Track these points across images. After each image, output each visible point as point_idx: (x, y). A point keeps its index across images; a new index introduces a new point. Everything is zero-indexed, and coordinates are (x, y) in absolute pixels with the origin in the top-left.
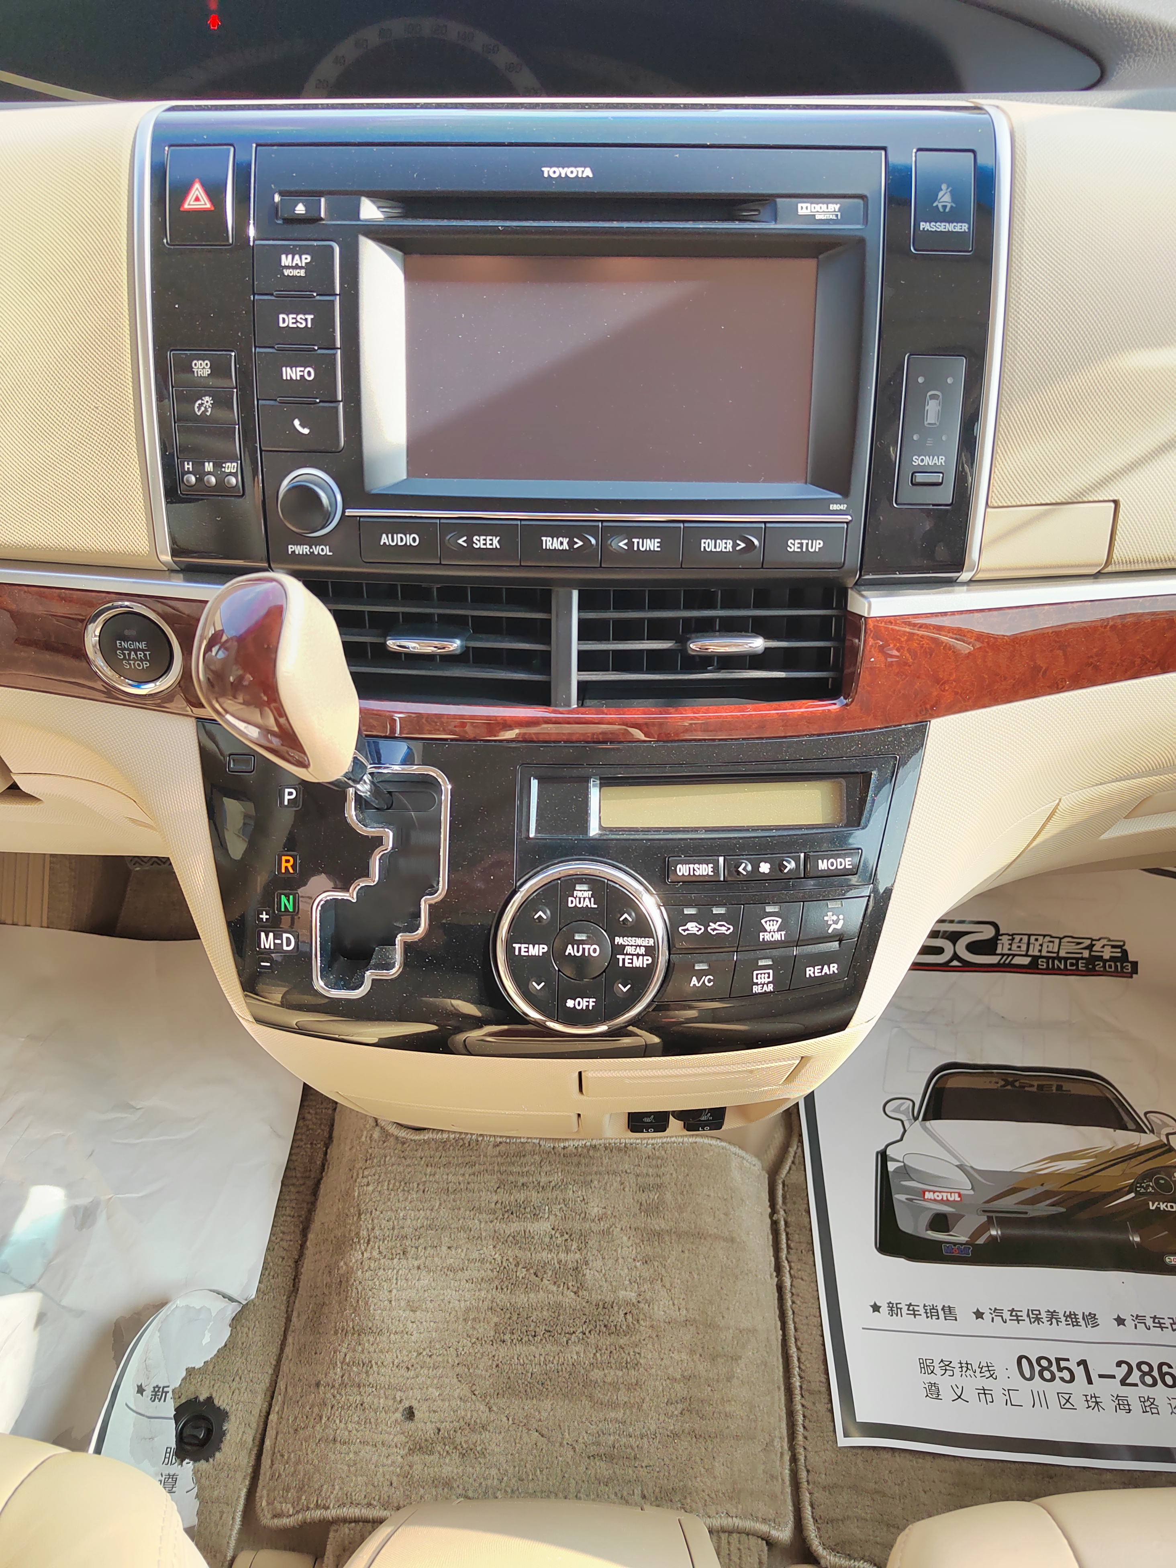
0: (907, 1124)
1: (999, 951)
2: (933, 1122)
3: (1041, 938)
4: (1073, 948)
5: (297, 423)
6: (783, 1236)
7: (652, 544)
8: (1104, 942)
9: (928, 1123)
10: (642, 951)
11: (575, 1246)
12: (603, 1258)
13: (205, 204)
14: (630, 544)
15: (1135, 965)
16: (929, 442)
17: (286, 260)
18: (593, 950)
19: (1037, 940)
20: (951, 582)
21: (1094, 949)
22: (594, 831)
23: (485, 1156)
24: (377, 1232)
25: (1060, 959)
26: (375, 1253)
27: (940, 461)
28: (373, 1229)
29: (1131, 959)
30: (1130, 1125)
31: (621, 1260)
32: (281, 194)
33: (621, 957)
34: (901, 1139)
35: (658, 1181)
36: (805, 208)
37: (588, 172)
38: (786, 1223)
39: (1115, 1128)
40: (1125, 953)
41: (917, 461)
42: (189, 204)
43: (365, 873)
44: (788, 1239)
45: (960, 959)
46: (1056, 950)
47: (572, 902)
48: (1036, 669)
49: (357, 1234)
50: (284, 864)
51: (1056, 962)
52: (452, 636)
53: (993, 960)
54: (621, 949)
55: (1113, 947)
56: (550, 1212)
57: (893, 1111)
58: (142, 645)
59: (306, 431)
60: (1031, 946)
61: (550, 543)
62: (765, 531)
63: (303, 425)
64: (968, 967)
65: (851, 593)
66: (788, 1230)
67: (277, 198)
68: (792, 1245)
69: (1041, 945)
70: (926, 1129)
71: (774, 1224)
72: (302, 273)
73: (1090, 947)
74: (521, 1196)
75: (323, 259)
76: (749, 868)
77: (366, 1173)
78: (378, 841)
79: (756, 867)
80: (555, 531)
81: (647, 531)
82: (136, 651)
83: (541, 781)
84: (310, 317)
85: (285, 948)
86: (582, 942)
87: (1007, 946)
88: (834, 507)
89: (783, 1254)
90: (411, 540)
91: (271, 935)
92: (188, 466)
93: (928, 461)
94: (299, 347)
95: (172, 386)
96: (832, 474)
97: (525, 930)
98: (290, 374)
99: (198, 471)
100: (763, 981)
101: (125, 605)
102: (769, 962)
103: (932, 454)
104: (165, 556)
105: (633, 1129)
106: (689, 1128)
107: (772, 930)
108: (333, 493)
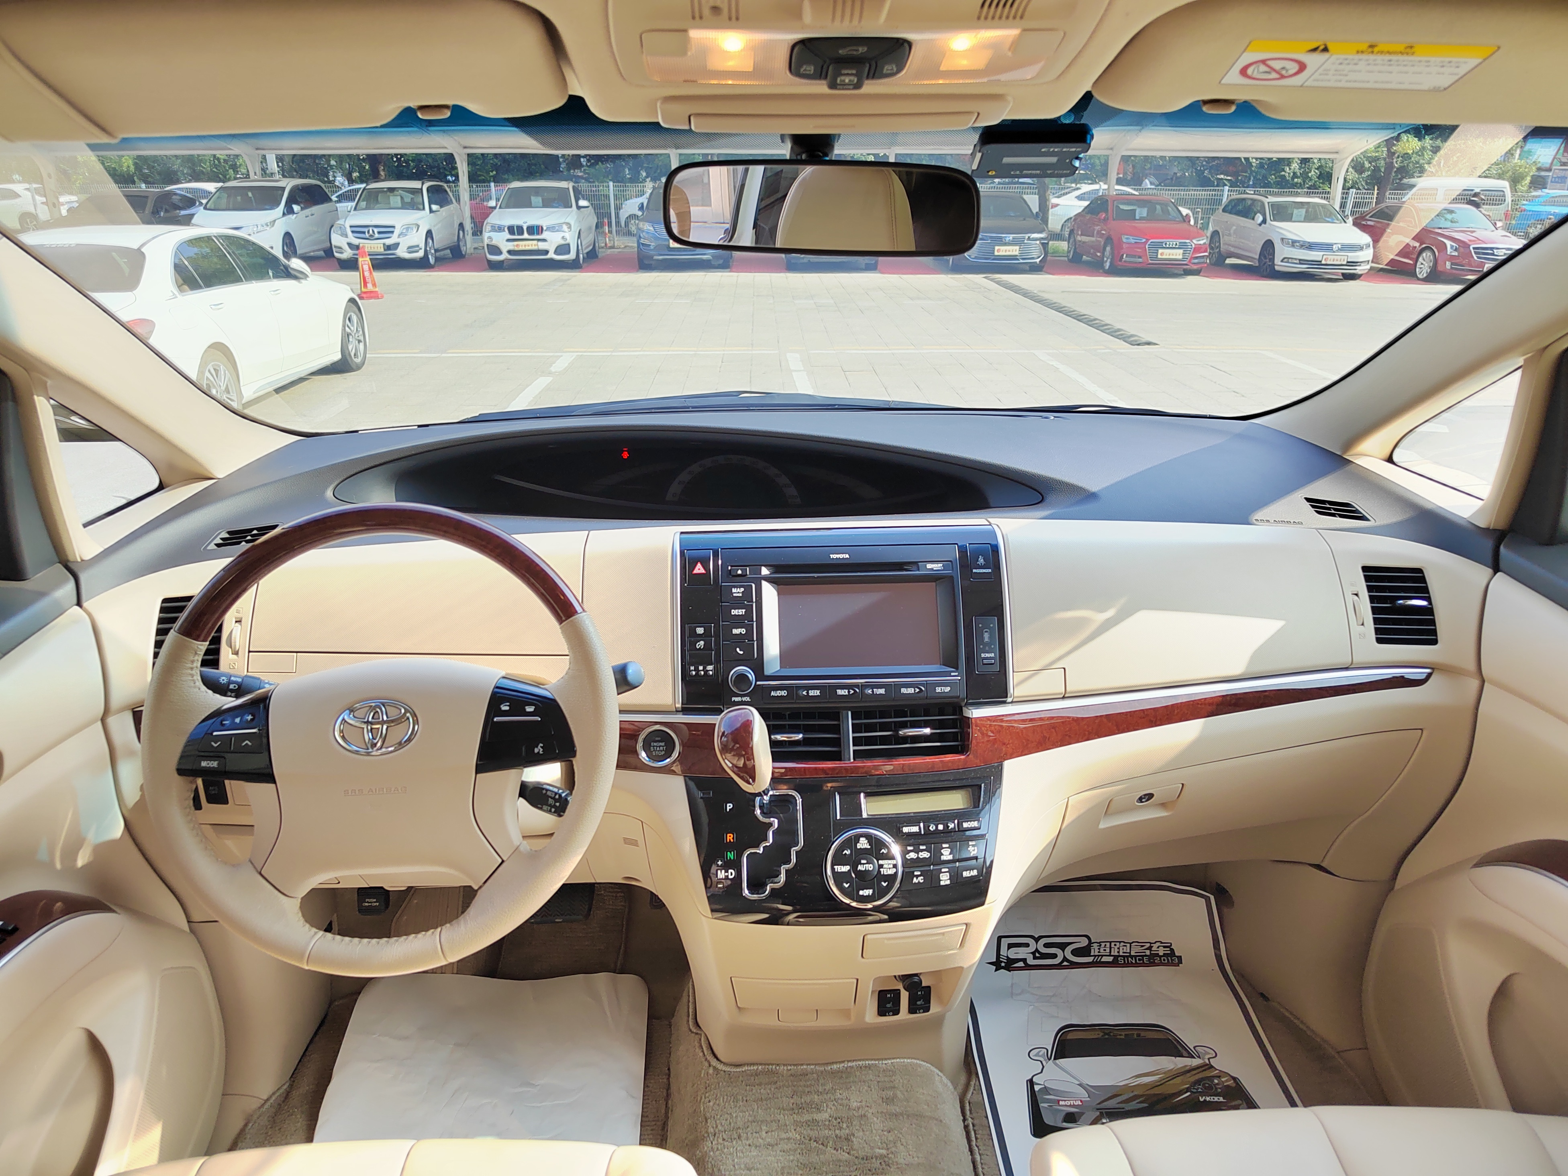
0: (1044, 1063)
1: (1092, 954)
2: (1060, 1060)
3: (1118, 944)
4: (1139, 949)
5: (738, 650)
6: (973, 1133)
7: (882, 691)
8: (1158, 944)
9: (1057, 1061)
10: (891, 866)
11: (845, 1126)
12: (863, 1131)
13: (703, 571)
14: (873, 691)
15: (1180, 958)
16: (987, 648)
17: (734, 590)
18: (870, 867)
19: (1115, 945)
20: (1005, 702)
21: (1153, 949)
22: (865, 815)
23: (783, 1076)
24: (720, 1127)
25: (1132, 957)
26: (720, 1140)
27: (992, 655)
28: (717, 1127)
29: (1177, 954)
30: (1185, 1053)
31: (874, 1131)
32: (732, 566)
33: (882, 870)
34: (1042, 1072)
35: (892, 1084)
36: (929, 566)
37: (847, 556)
38: (973, 1125)
39: (1176, 1057)
40: (1172, 950)
41: (983, 655)
42: (696, 571)
43: (765, 839)
44: (975, 1134)
45: (1068, 961)
46: (1128, 951)
47: (859, 846)
48: (1045, 737)
49: (707, 1132)
50: (728, 838)
51: (1130, 959)
52: (799, 733)
53: (1090, 959)
54: (881, 866)
55: (1165, 947)
56: (827, 1106)
57: (1035, 1055)
58: (663, 744)
59: (741, 653)
60: (1112, 949)
61: (840, 692)
62: (926, 684)
63: (740, 650)
64: (1074, 965)
65: (964, 709)
66: (975, 1128)
67: (729, 568)
68: (978, 1136)
69: (1119, 948)
70: (1056, 1065)
71: (966, 1127)
72: (741, 595)
73: (1150, 948)
74: (808, 1099)
75: (748, 589)
76: (934, 828)
77: (707, 1095)
78: (771, 825)
79: (937, 827)
80: (842, 687)
81: (879, 686)
82: (660, 747)
83: (840, 795)
84: (744, 611)
85: (730, 877)
86: (864, 864)
87: (1097, 950)
88: (952, 674)
89: (974, 1143)
90: (784, 693)
91: (723, 871)
92: (692, 668)
93: (988, 655)
94: (739, 622)
95: (688, 638)
96: (951, 661)
97: (839, 859)
98: (736, 631)
99: (697, 670)
100: (945, 879)
101: (657, 727)
102: (947, 870)
103: (988, 653)
104: (679, 705)
105: (882, 1012)
106: (912, 1010)
107: (946, 855)
108: (751, 676)
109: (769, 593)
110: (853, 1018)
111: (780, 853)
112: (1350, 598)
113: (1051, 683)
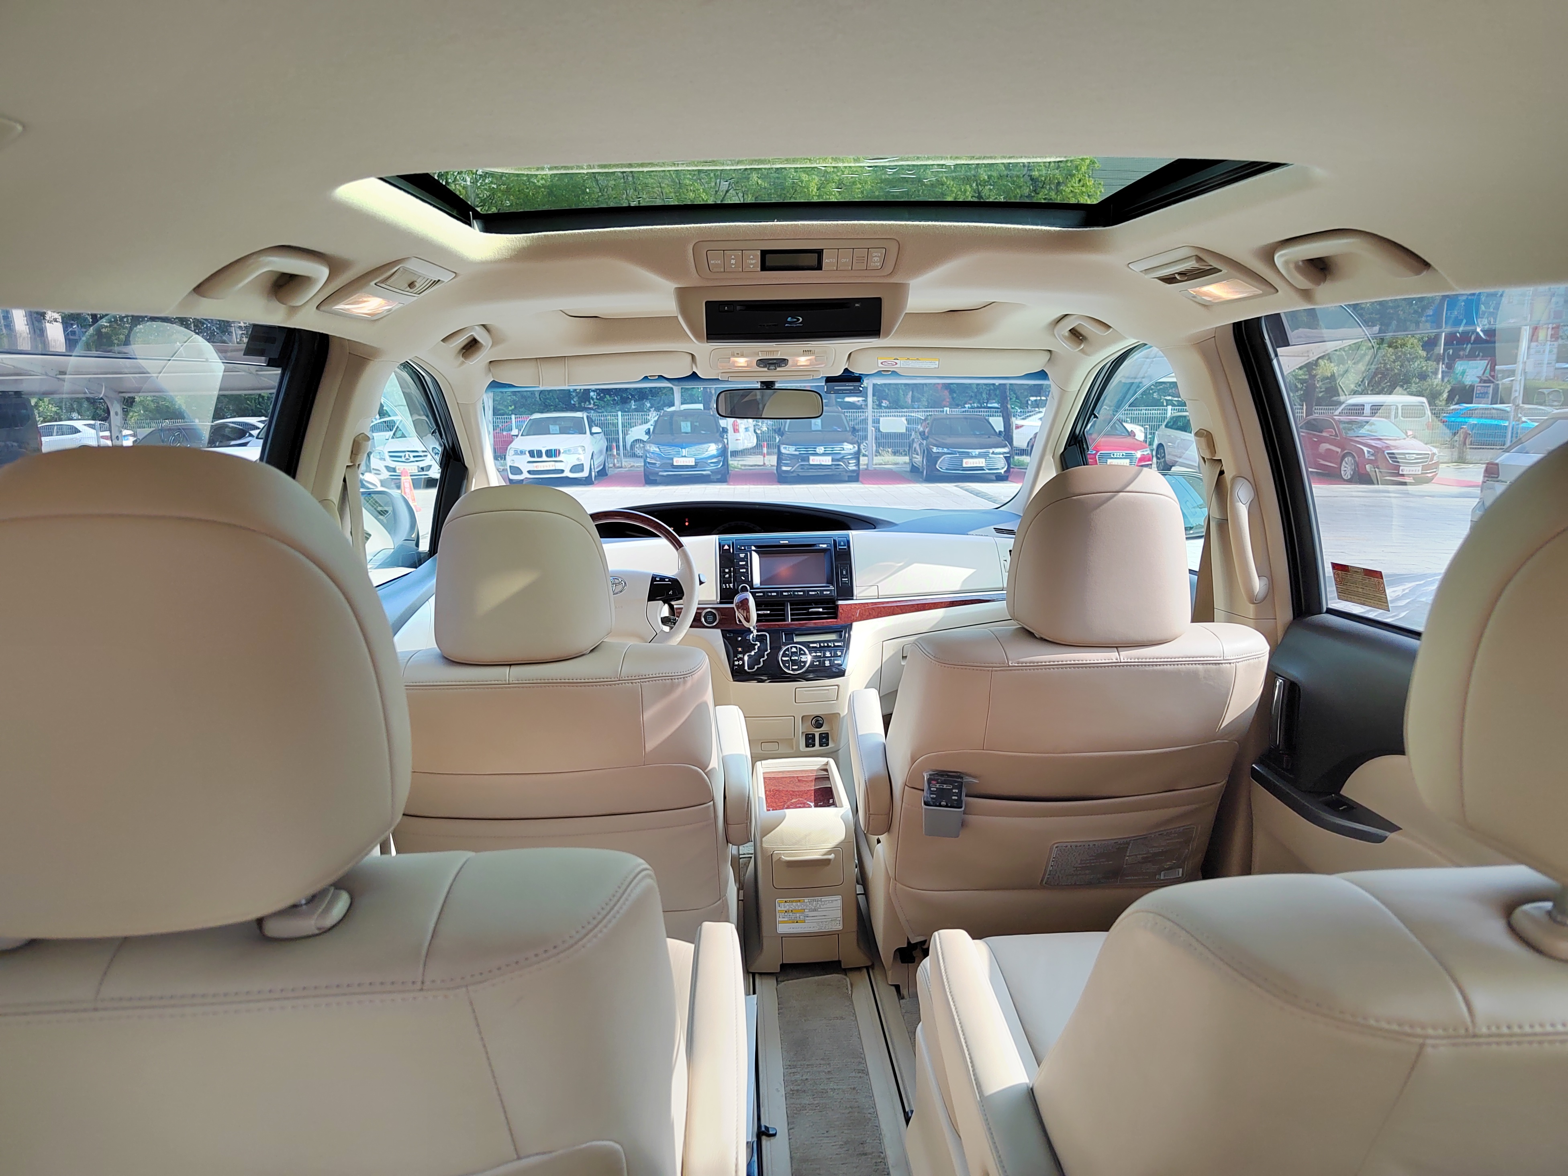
7: (801, 593)
13: (728, 548)
14: (798, 593)
16: (845, 576)
17: (741, 555)
18: (796, 658)
20: (853, 599)
22: (795, 641)
27: (847, 579)
32: (740, 548)
33: (801, 659)
36: (821, 545)
41: (843, 579)
42: (725, 550)
43: (754, 650)
47: (792, 651)
48: (870, 614)
52: (769, 611)
58: (712, 617)
61: (784, 594)
62: (820, 590)
63: (743, 578)
65: (836, 601)
72: (743, 557)
75: (746, 555)
76: (823, 646)
78: (756, 644)
79: (825, 645)
80: (785, 592)
81: (800, 591)
83: (784, 633)
84: (745, 562)
85: (740, 664)
86: (794, 657)
88: (831, 586)
90: (761, 594)
91: (737, 662)
92: (724, 585)
93: (845, 579)
94: (743, 567)
95: (722, 573)
96: (830, 582)
97: (784, 655)
98: (741, 570)
99: (726, 586)
100: (827, 663)
101: (709, 610)
102: (829, 661)
104: (719, 601)
105: (807, 746)
106: (821, 745)
108: (748, 588)
109: (755, 557)
110: (794, 749)
111: (760, 654)
112: (1002, 562)
113: (872, 592)
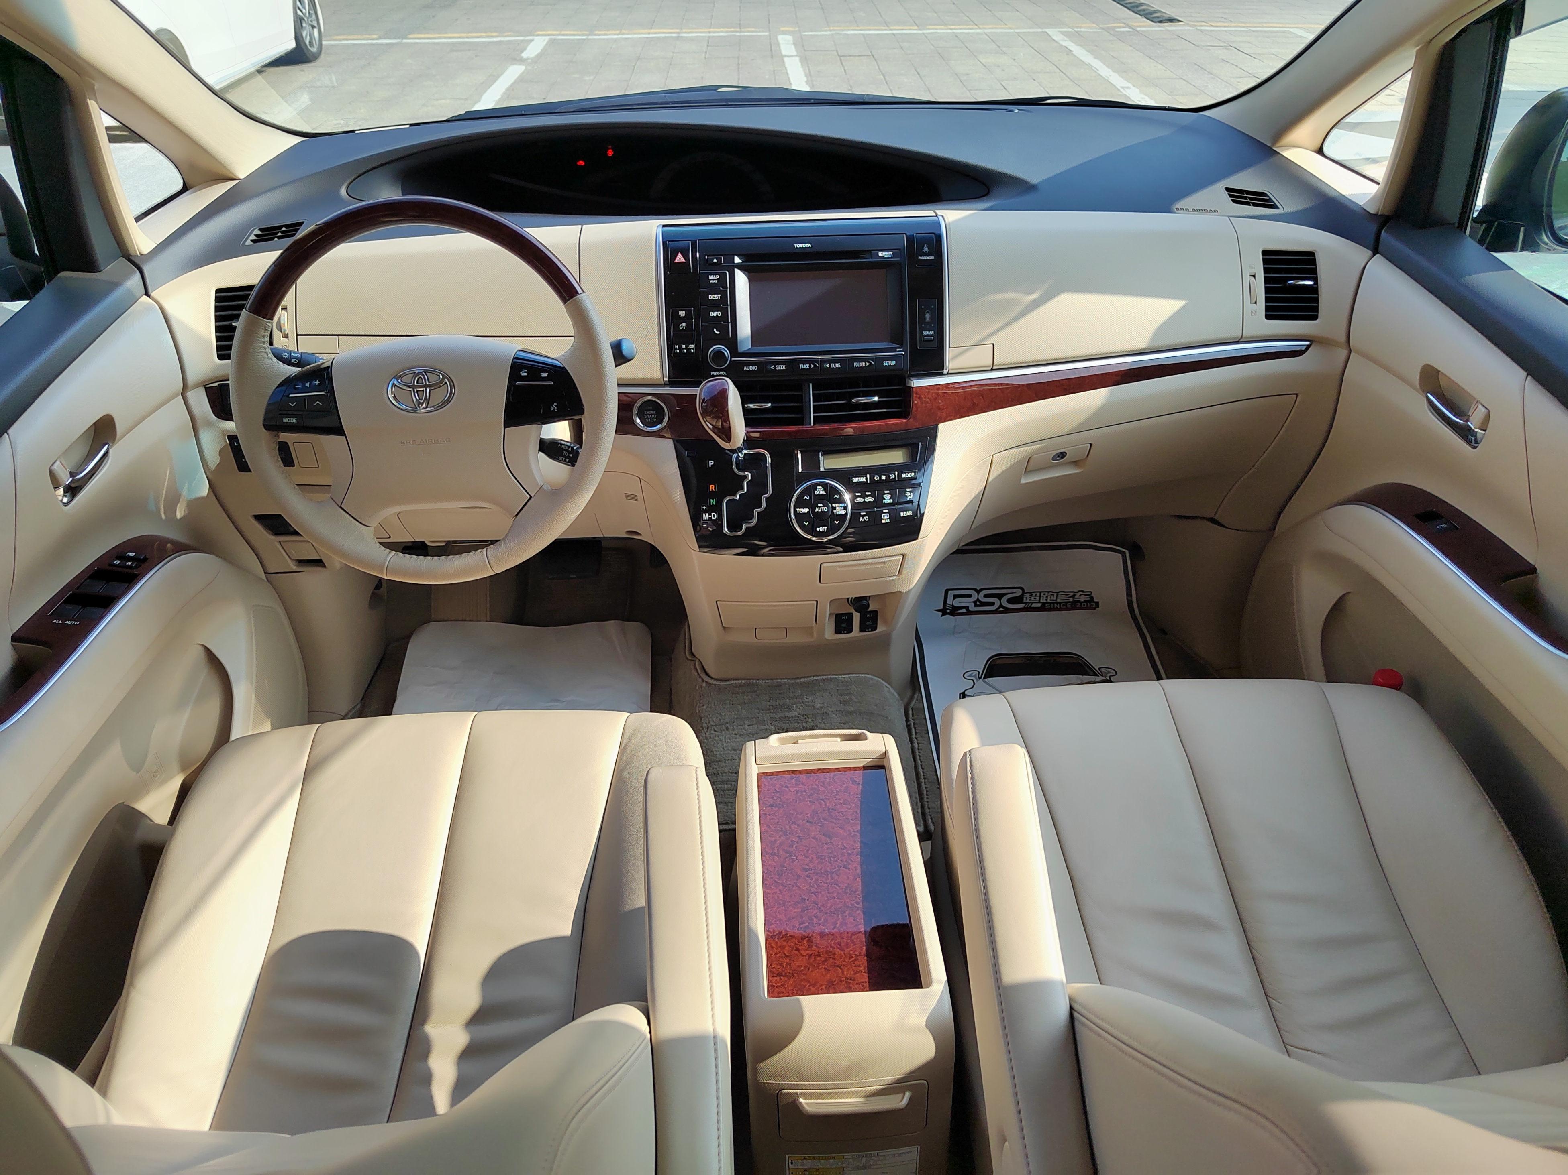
0: (975, 681)
1: (1024, 601)
2: (989, 679)
3: (1047, 593)
4: (1064, 597)
5: (715, 330)
6: (913, 730)
7: (837, 365)
8: (1081, 593)
9: (986, 680)
10: (843, 508)
11: (810, 720)
12: (824, 723)
13: (683, 260)
14: (830, 365)
15: (1097, 603)
16: (928, 327)
17: (711, 277)
18: (825, 509)
19: (1044, 594)
20: (942, 374)
21: (1076, 597)
22: (822, 469)
23: (762, 687)
24: (712, 723)
25: (1057, 603)
26: (712, 732)
27: (932, 333)
28: (709, 723)
29: (1095, 600)
30: (1092, 674)
31: (833, 724)
32: (708, 256)
33: (835, 511)
34: (973, 687)
35: (848, 691)
36: (881, 254)
37: (809, 245)
38: (914, 724)
39: (1083, 675)
40: (1092, 598)
41: (924, 333)
42: (677, 260)
43: (742, 489)
44: (915, 730)
45: (1003, 607)
46: (1055, 599)
47: (817, 493)
48: (974, 404)
49: (702, 727)
50: (711, 488)
51: (1055, 605)
52: (768, 402)
53: (1021, 606)
54: (834, 508)
55: (1086, 595)
56: (796, 707)
57: (969, 676)
58: (654, 412)
59: (718, 333)
60: (1042, 598)
61: (803, 366)
62: (875, 359)
63: (717, 331)
64: (1007, 610)
65: (907, 380)
66: (916, 726)
67: (706, 257)
68: (917, 731)
69: (1047, 597)
70: (985, 682)
71: (908, 726)
72: (716, 281)
73: (1073, 596)
74: (781, 702)
75: (723, 278)
76: (878, 478)
77: (701, 701)
78: (745, 477)
79: (880, 477)
80: (804, 362)
81: (835, 361)
82: (652, 414)
83: (801, 452)
84: (719, 295)
85: (713, 518)
86: (821, 506)
87: (1028, 599)
88: (898, 350)
89: (913, 736)
90: (755, 368)
91: (707, 514)
92: (677, 347)
93: (928, 333)
94: (715, 305)
95: (672, 320)
96: (897, 339)
97: (800, 503)
98: (712, 314)
99: (680, 348)
100: (885, 519)
101: (649, 398)
102: (887, 511)
103: (929, 331)
104: (666, 379)
105: (838, 631)
106: (862, 630)
107: (888, 499)
108: (727, 353)
109: (741, 280)
110: (815, 636)
111: (752, 499)
112: (1248, 279)
113: (981, 356)
